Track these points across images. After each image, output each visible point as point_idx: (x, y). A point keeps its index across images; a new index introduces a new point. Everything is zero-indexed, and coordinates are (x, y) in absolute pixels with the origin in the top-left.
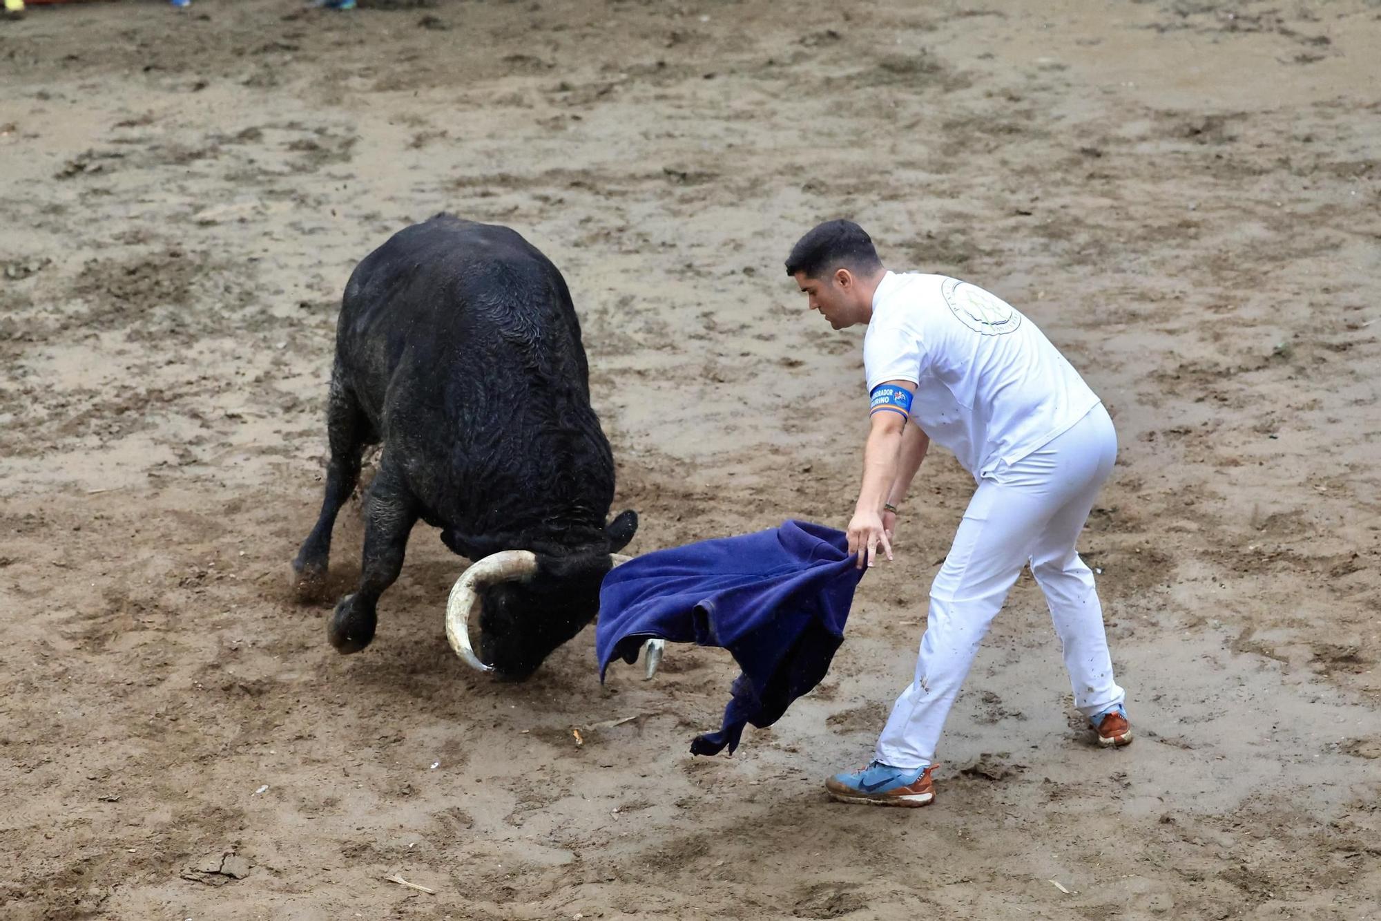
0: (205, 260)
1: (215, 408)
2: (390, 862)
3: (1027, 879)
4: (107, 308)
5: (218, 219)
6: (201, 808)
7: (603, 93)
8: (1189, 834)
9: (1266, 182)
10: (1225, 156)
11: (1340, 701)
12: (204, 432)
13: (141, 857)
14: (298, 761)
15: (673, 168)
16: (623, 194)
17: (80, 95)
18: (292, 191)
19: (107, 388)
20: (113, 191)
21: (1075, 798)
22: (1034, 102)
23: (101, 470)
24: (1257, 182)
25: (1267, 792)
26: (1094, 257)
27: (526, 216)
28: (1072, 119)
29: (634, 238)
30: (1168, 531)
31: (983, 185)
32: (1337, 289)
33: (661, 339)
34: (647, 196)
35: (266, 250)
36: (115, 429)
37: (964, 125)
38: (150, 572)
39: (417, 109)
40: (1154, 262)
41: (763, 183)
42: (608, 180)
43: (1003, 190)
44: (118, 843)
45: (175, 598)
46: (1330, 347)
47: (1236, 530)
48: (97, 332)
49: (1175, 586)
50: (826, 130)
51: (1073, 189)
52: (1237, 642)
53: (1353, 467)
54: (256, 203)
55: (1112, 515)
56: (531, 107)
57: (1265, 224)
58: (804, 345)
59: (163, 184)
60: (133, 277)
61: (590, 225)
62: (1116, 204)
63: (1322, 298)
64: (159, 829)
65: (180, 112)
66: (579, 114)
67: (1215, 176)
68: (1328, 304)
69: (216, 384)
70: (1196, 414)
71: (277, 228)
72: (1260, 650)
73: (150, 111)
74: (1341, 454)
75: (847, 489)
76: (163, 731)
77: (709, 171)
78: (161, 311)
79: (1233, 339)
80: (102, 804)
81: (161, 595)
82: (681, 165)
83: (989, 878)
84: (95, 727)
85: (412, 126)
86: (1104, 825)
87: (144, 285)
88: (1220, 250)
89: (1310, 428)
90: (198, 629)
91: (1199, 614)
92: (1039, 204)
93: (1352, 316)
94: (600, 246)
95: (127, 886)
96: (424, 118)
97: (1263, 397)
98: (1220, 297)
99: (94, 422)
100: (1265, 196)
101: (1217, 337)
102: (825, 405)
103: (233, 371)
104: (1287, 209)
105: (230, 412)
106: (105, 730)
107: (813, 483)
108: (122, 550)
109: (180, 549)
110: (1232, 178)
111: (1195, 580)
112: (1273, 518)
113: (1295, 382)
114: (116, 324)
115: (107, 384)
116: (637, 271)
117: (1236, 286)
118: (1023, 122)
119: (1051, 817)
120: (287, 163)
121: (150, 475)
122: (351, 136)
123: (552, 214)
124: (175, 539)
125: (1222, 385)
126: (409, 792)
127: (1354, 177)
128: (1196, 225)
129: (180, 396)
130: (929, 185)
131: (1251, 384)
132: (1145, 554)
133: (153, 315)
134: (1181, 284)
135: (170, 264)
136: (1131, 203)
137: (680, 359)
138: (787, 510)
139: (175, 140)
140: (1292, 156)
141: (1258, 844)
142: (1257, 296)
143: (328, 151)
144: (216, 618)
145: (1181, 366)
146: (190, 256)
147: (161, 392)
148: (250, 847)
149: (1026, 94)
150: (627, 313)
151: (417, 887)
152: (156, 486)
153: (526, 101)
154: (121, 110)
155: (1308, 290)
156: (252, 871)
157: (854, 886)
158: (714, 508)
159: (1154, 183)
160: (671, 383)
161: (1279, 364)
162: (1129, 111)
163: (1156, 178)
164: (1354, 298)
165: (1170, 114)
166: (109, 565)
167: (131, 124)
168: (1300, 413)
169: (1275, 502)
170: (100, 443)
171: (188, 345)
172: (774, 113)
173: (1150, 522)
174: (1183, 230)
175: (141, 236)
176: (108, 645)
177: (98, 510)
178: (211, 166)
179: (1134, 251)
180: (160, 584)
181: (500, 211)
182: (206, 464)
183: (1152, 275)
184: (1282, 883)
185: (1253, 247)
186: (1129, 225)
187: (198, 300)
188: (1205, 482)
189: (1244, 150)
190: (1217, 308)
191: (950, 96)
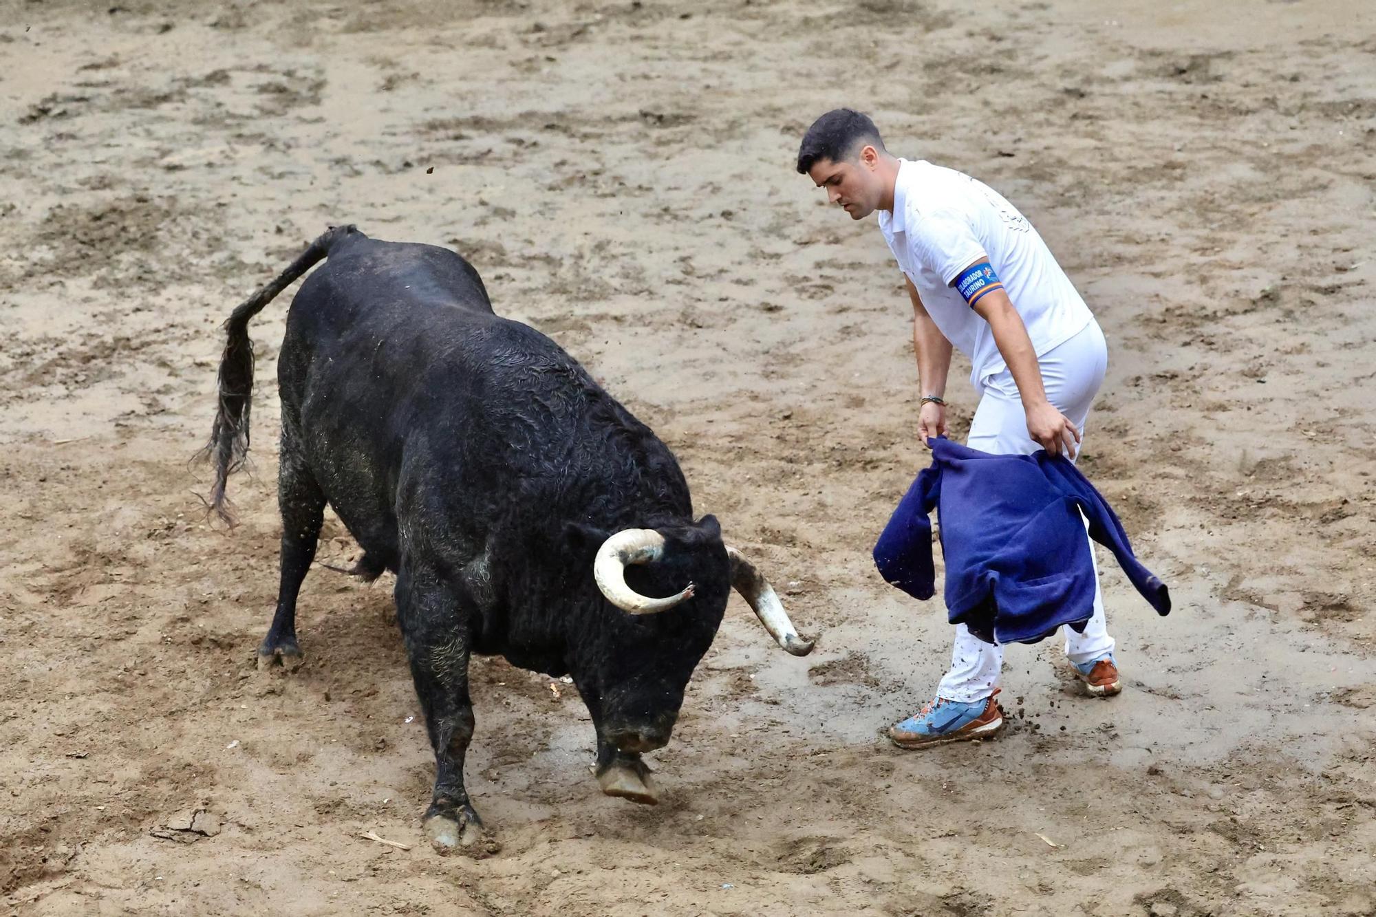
0: (172, 205)
1: (183, 356)
2: (363, 818)
3: (1013, 832)
4: (73, 254)
5: (186, 164)
6: (171, 763)
7: (578, 33)
8: (1178, 786)
9: (1252, 122)
10: (1211, 96)
11: (1330, 650)
12: (172, 381)
13: (109, 815)
14: (270, 715)
15: (649, 110)
16: (599, 136)
17: (44, 37)
18: (261, 135)
19: (73, 336)
20: (80, 134)
21: (1062, 750)
22: (1017, 41)
23: (67, 420)
24: (1243, 121)
25: (1257, 743)
26: (1078, 199)
27: (500, 159)
28: (1054, 60)
29: (610, 182)
30: (1154, 478)
31: (964, 126)
32: (1325, 231)
33: (637, 283)
34: (624, 138)
35: (234, 195)
36: (81, 378)
37: (944, 65)
38: (118, 524)
39: (389, 52)
40: (1139, 204)
41: (741, 125)
42: (585, 122)
43: (985, 132)
44: (86, 800)
45: (143, 549)
46: (1318, 290)
47: (1224, 476)
48: (63, 279)
49: (1163, 534)
50: (804, 72)
51: (1055, 129)
52: (1225, 590)
53: (1342, 412)
54: (225, 147)
55: (1098, 461)
56: (504, 48)
57: (1252, 165)
58: (782, 291)
59: (129, 128)
60: (99, 223)
61: (565, 169)
62: (1099, 144)
63: (1309, 240)
64: (127, 785)
65: (146, 55)
66: (553, 55)
67: (1201, 116)
68: (1316, 246)
69: (184, 331)
70: (1184, 358)
71: (244, 171)
72: (1249, 598)
73: (116, 54)
74: (1330, 398)
75: (829, 435)
76: (131, 686)
77: (685, 113)
78: (127, 258)
79: (1220, 282)
80: (70, 761)
81: (129, 547)
82: (658, 107)
83: (974, 832)
84: (63, 681)
85: (383, 68)
86: (1092, 777)
87: (110, 231)
88: (1206, 192)
89: (1298, 372)
90: (168, 582)
91: (1188, 562)
92: (1021, 145)
93: (1341, 258)
94: (576, 189)
95: (96, 844)
96: (395, 60)
97: (1251, 341)
98: (1207, 239)
99: (59, 370)
100: (1252, 137)
101: (1204, 280)
102: (806, 350)
103: (202, 318)
104: (1274, 150)
105: (198, 361)
106: (71, 685)
107: (793, 431)
108: (88, 501)
109: (148, 500)
110: (1218, 118)
111: (1183, 527)
112: (1262, 465)
113: (1282, 326)
114: (82, 271)
115: (72, 332)
116: (612, 215)
117: (1223, 227)
118: (1005, 62)
119: (1037, 769)
120: (256, 107)
121: (117, 425)
122: (322, 78)
123: (526, 157)
124: (144, 490)
125: (1209, 329)
126: (382, 747)
127: (1341, 117)
128: (1181, 166)
129: (148, 344)
130: (910, 126)
131: (1237, 328)
132: (1131, 501)
133: (119, 262)
134: (1166, 226)
135: (136, 209)
136: (1115, 144)
137: (658, 305)
138: (767, 458)
139: (142, 83)
140: (1279, 96)
141: (1248, 796)
142: (1243, 237)
143: (297, 93)
144: (186, 570)
145: (1167, 310)
146: (157, 201)
147: (128, 339)
148: (221, 803)
149: (1009, 33)
150: (603, 258)
151: (391, 843)
152: (123, 436)
153: (499, 42)
154: (86, 53)
155: (1296, 232)
156: (225, 828)
157: (836, 840)
158: (693, 456)
159: (1139, 123)
160: (649, 329)
161: (1266, 307)
162: (1114, 50)
163: (1140, 119)
164: (1342, 240)
165: (1154, 54)
166: (76, 516)
167: (96, 67)
168: (1289, 357)
169: (1263, 448)
170: (66, 392)
171: (155, 291)
172: (751, 54)
173: (1137, 468)
174: (1168, 171)
175: (106, 181)
176: (74, 599)
177: (64, 461)
178: (178, 109)
179: (1119, 193)
180: (128, 536)
181: (474, 154)
182: (175, 413)
183: (1138, 218)
184: (1273, 835)
185: (1239, 188)
186: (1113, 166)
187: (166, 246)
188: (1192, 428)
189: (1229, 88)
190: (1203, 251)
191: (931, 36)
